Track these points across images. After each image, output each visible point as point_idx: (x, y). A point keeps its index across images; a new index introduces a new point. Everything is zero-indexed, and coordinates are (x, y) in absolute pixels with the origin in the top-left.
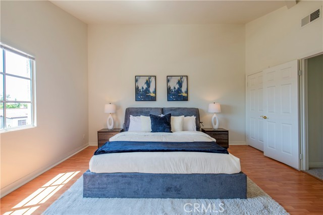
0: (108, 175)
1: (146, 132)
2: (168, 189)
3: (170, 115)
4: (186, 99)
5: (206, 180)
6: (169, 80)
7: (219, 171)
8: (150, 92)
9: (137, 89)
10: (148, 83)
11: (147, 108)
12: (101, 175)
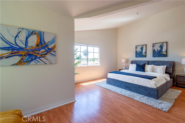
0: (111, 79)
1: (132, 70)
2: (127, 87)
3: (145, 64)
4: (166, 56)
5: (139, 87)
6: (154, 46)
7: (145, 85)
8: (142, 53)
9: (136, 52)
10: (142, 49)
11: (140, 61)
12: (110, 78)
